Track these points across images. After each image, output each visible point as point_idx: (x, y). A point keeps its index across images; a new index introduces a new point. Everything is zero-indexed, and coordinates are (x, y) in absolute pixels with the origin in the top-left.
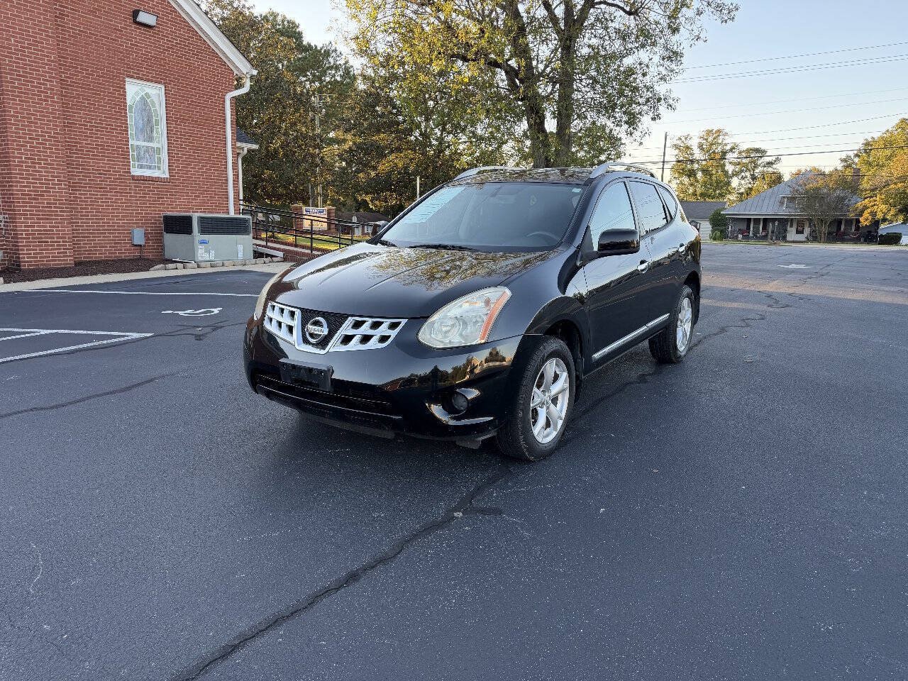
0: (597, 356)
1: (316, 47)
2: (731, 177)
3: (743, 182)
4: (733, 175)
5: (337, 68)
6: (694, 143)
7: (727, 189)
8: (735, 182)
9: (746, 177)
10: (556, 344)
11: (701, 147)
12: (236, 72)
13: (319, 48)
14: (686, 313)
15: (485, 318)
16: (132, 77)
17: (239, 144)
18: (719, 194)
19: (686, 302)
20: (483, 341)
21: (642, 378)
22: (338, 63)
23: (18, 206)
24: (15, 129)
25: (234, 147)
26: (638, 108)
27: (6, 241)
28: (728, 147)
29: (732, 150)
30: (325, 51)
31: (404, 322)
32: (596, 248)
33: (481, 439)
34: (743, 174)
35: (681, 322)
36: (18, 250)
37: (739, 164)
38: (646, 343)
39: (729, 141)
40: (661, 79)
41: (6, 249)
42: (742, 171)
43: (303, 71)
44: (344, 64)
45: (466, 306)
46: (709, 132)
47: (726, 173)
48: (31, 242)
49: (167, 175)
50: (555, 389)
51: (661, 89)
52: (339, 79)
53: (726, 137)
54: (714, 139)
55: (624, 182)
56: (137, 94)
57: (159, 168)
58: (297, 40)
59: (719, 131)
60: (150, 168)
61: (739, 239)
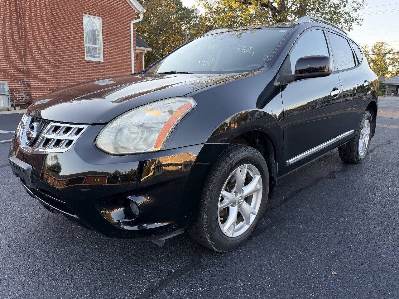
0: (291, 161)
1: (188, 8)
2: (388, 66)
3: (394, 68)
4: (390, 65)
5: (197, 17)
6: (369, 50)
7: (386, 72)
8: (390, 68)
9: (397, 65)
10: (247, 151)
11: (373, 51)
12: (136, 11)
13: (189, 9)
14: (366, 130)
15: (162, 126)
16: (86, 13)
17: (137, 47)
18: (382, 74)
19: (366, 122)
20: (158, 149)
21: (332, 175)
22: (197, 15)
23: (31, 74)
24: (30, 37)
25: (135, 49)
26: (341, 25)
27: (27, 90)
28: (387, 51)
29: (389, 52)
30: (192, 10)
31: (85, 127)
32: (293, 73)
33: (164, 239)
34: (395, 64)
35: (363, 136)
36: (31, 94)
37: (393, 59)
38: (336, 149)
39: (387, 48)
40: (354, 10)
41: (27, 94)
42: (394, 63)
43: (182, 20)
44: (200, 16)
45: (148, 114)
46: (378, 43)
47: (386, 64)
48: (37, 91)
49: (103, 61)
50: (248, 190)
51: (353, 15)
52: (197, 22)
53: (387, 46)
54: (380, 47)
55: (323, 31)
56: (89, 21)
57: (99, 57)
58: (180, 5)
59: (383, 43)
60: (94, 57)
61: (392, 95)
